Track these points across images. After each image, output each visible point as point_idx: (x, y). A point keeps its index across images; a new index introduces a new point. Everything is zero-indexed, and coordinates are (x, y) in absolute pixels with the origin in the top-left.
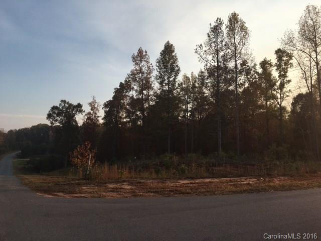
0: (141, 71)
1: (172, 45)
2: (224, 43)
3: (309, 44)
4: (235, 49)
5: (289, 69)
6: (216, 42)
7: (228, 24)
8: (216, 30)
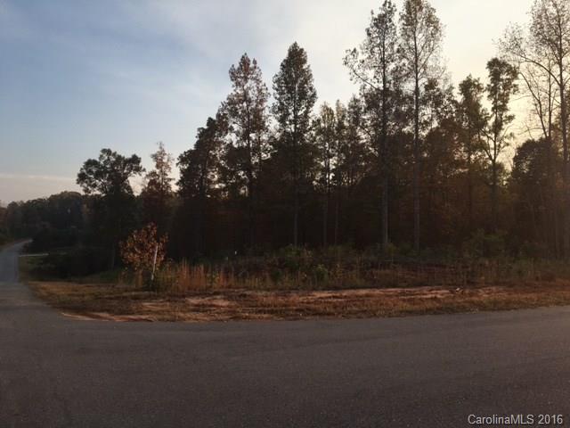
0: (245, 98)
1: (302, 50)
2: (396, 47)
3: (549, 51)
4: (417, 57)
5: (511, 96)
6: (382, 45)
7: (405, 13)
8: (382, 22)
